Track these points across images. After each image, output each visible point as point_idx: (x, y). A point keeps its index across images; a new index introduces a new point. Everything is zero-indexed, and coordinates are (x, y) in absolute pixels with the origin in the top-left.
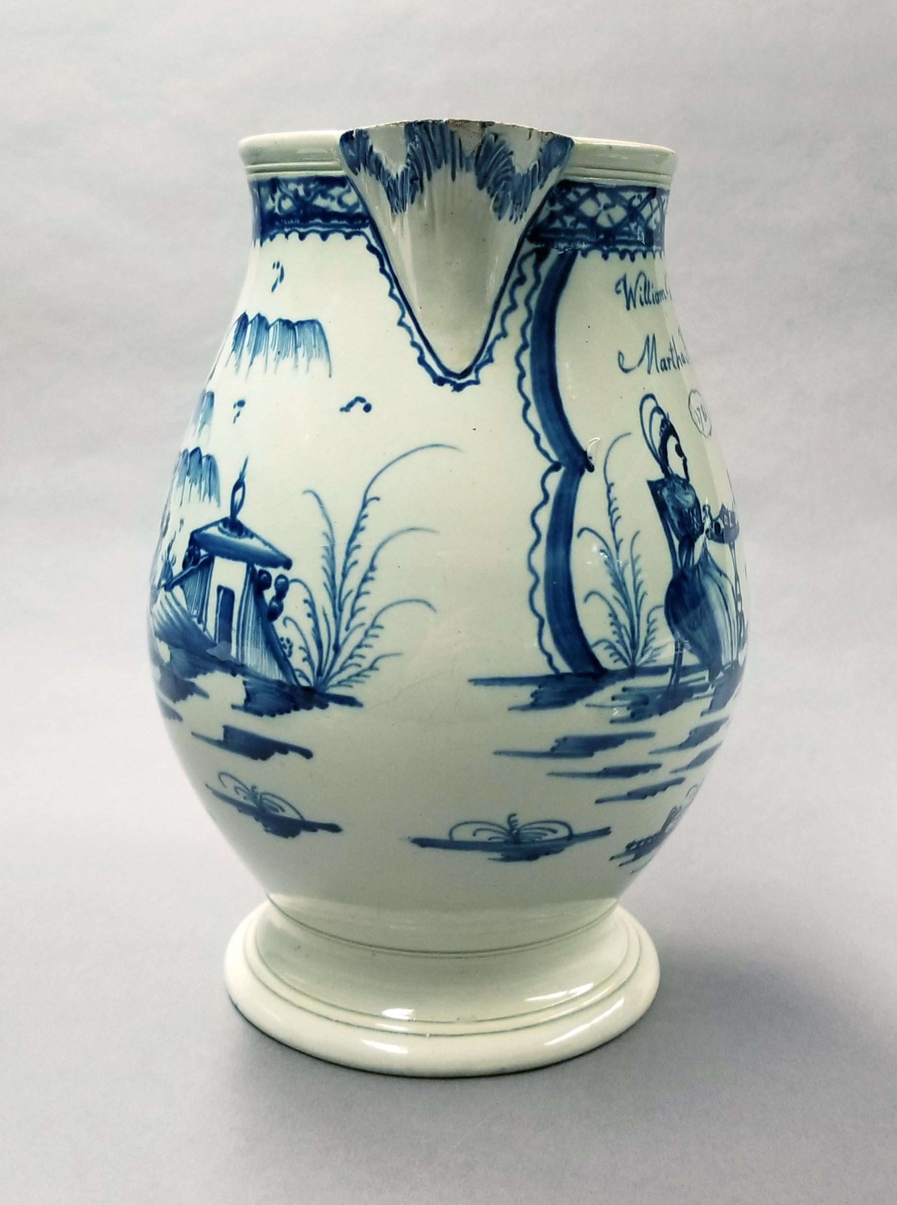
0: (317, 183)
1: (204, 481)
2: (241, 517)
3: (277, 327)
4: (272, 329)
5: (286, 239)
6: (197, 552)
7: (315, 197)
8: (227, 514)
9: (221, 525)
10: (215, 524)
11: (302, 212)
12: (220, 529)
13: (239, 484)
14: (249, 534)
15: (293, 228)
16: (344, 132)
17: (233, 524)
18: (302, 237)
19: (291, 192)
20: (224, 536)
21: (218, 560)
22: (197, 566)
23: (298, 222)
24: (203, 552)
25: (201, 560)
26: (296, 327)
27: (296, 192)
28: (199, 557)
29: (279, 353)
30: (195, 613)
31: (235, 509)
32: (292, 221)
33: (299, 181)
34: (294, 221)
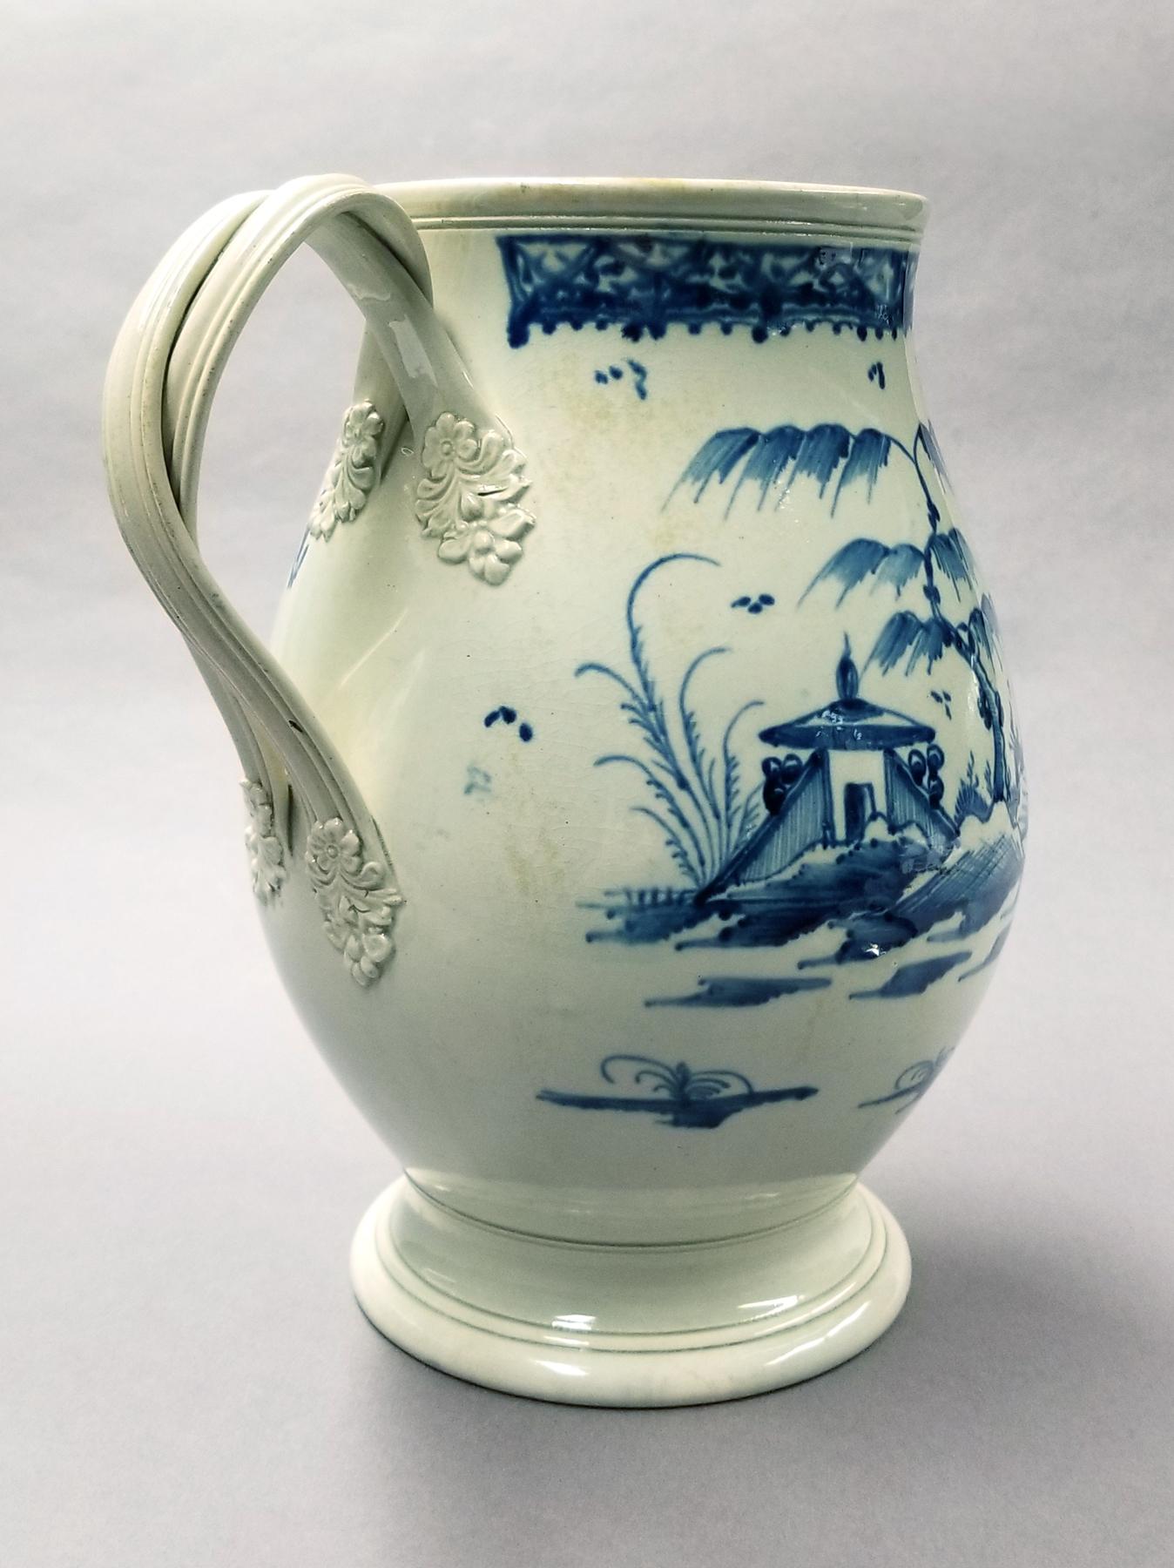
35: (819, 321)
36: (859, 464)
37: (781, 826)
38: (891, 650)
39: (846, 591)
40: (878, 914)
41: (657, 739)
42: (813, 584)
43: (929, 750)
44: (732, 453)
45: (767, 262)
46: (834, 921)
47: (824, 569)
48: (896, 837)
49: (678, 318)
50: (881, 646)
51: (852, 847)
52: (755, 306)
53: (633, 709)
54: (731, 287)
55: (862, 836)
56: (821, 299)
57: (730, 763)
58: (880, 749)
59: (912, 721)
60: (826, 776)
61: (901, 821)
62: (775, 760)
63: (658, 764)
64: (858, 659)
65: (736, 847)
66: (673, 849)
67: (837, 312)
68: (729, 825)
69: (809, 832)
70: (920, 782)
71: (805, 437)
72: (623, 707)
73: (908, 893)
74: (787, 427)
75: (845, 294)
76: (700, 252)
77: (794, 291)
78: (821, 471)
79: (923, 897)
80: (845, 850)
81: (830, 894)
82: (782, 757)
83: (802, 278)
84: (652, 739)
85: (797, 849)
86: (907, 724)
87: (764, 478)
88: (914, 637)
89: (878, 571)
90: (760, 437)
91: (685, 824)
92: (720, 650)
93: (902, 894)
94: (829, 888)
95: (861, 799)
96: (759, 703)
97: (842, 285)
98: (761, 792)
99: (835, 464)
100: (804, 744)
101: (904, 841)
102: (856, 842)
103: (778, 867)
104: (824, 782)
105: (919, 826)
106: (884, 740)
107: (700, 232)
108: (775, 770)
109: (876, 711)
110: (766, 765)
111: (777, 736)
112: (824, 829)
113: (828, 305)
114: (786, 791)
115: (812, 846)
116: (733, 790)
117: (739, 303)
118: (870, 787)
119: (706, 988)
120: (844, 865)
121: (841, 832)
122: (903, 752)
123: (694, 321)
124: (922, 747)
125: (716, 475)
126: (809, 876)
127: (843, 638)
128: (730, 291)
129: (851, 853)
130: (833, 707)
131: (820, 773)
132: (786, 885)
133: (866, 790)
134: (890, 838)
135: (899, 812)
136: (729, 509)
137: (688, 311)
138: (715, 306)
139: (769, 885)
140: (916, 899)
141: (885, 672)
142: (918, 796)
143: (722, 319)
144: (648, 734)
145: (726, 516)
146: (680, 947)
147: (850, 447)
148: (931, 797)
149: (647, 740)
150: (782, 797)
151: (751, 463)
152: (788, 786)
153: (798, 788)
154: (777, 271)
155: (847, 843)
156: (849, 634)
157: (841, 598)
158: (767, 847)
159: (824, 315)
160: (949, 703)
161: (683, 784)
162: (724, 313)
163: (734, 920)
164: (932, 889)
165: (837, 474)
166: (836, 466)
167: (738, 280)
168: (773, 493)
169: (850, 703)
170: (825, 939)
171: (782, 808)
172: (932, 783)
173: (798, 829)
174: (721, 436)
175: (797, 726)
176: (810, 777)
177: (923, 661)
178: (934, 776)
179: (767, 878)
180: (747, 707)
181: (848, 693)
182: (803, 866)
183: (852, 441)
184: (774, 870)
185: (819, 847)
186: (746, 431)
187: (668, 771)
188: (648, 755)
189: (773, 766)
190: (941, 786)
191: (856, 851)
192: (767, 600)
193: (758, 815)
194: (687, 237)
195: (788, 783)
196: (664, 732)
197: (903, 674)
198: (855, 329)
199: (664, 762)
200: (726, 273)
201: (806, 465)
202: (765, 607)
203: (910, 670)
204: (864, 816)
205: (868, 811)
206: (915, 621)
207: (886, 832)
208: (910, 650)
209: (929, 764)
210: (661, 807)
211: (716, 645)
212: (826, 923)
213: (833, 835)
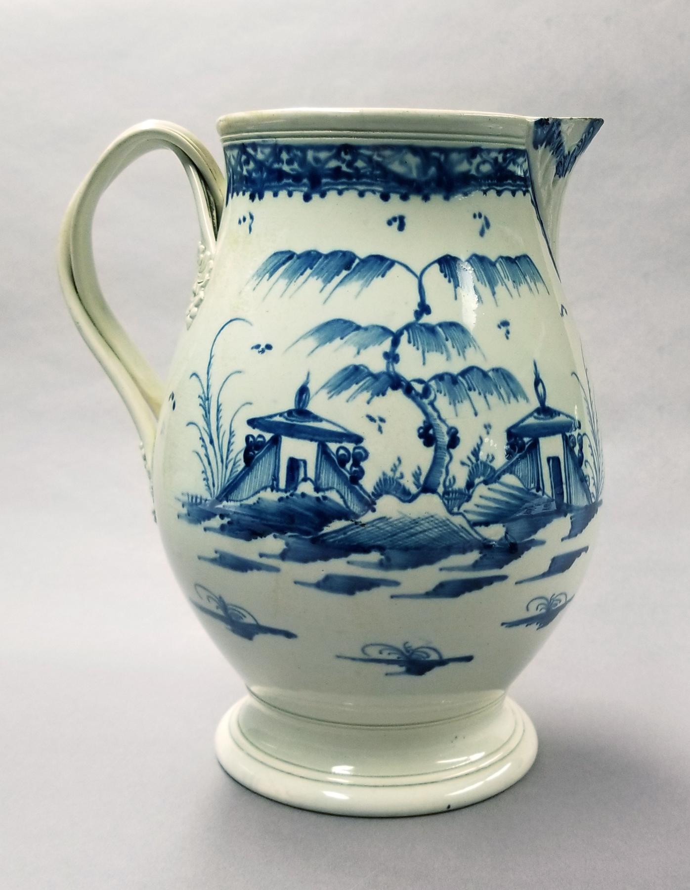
0: (512, 153)
1: (502, 389)
2: (549, 403)
3: (501, 262)
4: (498, 265)
5: (485, 195)
6: (520, 442)
7: (509, 163)
8: (535, 404)
9: (536, 414)
10: (531, 415)
11: (499, 174)
12: (535, 418)
13: (538, 381)
14: (557, 413)
15: (491, 186)
16: (538, 118)
17: (544, 410)
18: (499, 193)
19: (492, 159)
20: (542, 421)
21: (542, 441)
22: (524, 452)
23: (495, 181)
24: (526, 440)
25: (527, 446)
26: (517, 261)
27: (496, 159)
28: (524, 444)
29: (514, 282)
30: (532, 485)
31: (542, 399)
32: (490, 181)
33: (501, 151)
34: (492, 181)
35: (347, 189)
36: (357, 275)
37: (250, 474)
38: (339, 385)
39: (317, 348)
40: (306, 537)
41: (206, 416)
42: (297, 341)
43: (355, 449)
44: (278, 264)
45: (310, 155)
46: (277, 534)
47: (307, 333)
48: (320, 495)
49: (269, 188)
50: (332, 382)
51: (288, 494)
52: (305, 181)
53: (202, 398)
54: (292, 170)
55: (296, 489)
56: (348, 176)
57: (232, 434)
58: (316, 441)
59: (345, 430)
60: (278, 450)
61: (324, 486)
62: (252, 436)
63: (204, 429)
64: (312, 387)
65: (228, 481)
66: (204, 476)
67: (362, 184)
68: (227, 468)
69: (264, 480)
70: (343, 465)
71: (323, 257)
72: (199, 397)
73: (326, 530)
74: (312, 251)
75: (368, 173)
76: (277, 150)
77: (329, 172)
78: (327, 277)
79: (340, 535)
80: (284, 495)
81: (275, 518)
82: (256, 436)
83: (333, 164)
84: (205, 416)
85: (257, 488)
86: (340, 430)
87: (290, 279)
88: (361, 380)
89: (346, 338)
90: (295, 256)
91: (209, 463)
92: (239, 372)
93: (323, 530)
94: (273, 514)
95: (298, 468)
96: (251, 404)
97: (364, 168)
98: (242, 453)
99: (338, 273)
100: (268, 430)
101: (325, 498)
102: (291, 491)
103: (246, 497)
104: (276, 453)
105: (338, 491)
106: (321, 438)
107: (274, 139)
108: (251, 442)
109: (316, 418)
110: (247, 438)
111: (255, 423)
112: (273, 480)
113: (354, 180)
114: (255, 455)
115: (265, 488)
116: (231, 449)
117: (297, 179)
118: (305, 462)
119: (218, 555)
120: (282, 503)
121: (282, 484)
122: (333, 447)
123: (275, 190)
124: (350, 446)
125: (267, 275)
126: (262, 505)
127: (306, 374)
128: (292, 173)
129: (287, 497)
130: (290, 413)
131: (275, 448)
132: (249, 507)
133: (302, 464)
134: (315, 494)
135: (323, 479)
136: (267, 295)
137: (273, 184)
138: (285, 181)
139: (241, 505)
140: (334, 535)
141: (331, 397)
142: (340, 475)
143: (288, 188)
144: (204, 413)
145: (264, 298)
146: (205, 529)
147: (354, 265)
148: (350, 477)
149: (203, 416)
150: (253, 457)
151: (286, 270)
152: (256, 452)
153: (261, 455)
154: (317, 160)
155: (286, 491)
156: (311, 372)
157: (313, 351)
158: (242, 484)
159: (350, 186)
160: (382, 424)
161: (212, 442)
162: (289, 185)
163: (226, 521)
164: (348, 531)
165: (337, 279)
166: (338, 275)
167: (296, 166)
168: (293, 287)
169: (301, 411)
170: (273, 544)
171: (252, 464)
172: (354, 469)
173: (259, 477)
174: (275, 254)
175: (267, 419)
176: (269, 449)
177: (367, 395)
178: (356, 463)
179: (241, 501)
180: (244, 405)
181: (301, 405)
182: (259, 499)
183: (357, 261)
184: (244, 496)
185: (269, 490)
186: (289, 252)
187: (207, 433)
188: (202, 423)
189: (251, 439)
190: (362, 473)
191: (291, 497)
192: (269, 347)
193: (239, 465)
194: (269, 143)
195: (257, 450)
196: (209, 413)
197: (345, 400)
198: (378, 195)
199: (207, 428)
200: (289, 162)
201: (318, 273)
202: (267, 351)
203: (351, 399)
204: (298, 478)
205: (302, 476)
206: (366, 370)
207: (313, 490)
208: (355, 387)
209: (353, 458)
210: (202, 452)
211: (238, 369)
212: (273, 534)
213: (278, 485)
